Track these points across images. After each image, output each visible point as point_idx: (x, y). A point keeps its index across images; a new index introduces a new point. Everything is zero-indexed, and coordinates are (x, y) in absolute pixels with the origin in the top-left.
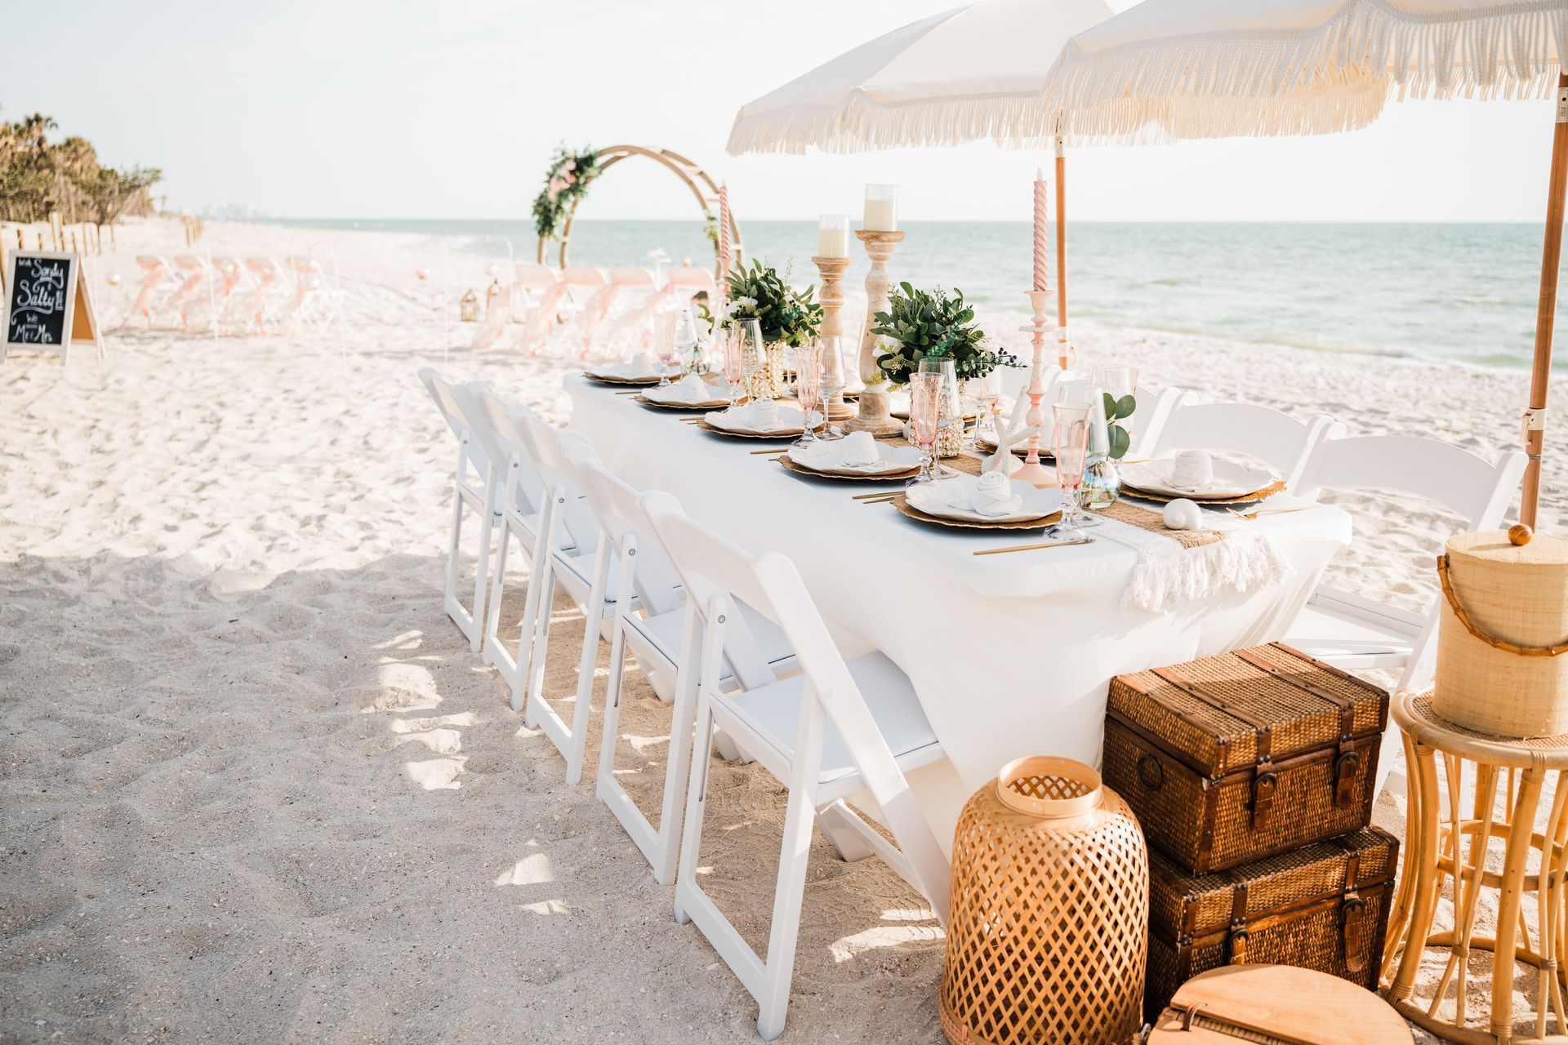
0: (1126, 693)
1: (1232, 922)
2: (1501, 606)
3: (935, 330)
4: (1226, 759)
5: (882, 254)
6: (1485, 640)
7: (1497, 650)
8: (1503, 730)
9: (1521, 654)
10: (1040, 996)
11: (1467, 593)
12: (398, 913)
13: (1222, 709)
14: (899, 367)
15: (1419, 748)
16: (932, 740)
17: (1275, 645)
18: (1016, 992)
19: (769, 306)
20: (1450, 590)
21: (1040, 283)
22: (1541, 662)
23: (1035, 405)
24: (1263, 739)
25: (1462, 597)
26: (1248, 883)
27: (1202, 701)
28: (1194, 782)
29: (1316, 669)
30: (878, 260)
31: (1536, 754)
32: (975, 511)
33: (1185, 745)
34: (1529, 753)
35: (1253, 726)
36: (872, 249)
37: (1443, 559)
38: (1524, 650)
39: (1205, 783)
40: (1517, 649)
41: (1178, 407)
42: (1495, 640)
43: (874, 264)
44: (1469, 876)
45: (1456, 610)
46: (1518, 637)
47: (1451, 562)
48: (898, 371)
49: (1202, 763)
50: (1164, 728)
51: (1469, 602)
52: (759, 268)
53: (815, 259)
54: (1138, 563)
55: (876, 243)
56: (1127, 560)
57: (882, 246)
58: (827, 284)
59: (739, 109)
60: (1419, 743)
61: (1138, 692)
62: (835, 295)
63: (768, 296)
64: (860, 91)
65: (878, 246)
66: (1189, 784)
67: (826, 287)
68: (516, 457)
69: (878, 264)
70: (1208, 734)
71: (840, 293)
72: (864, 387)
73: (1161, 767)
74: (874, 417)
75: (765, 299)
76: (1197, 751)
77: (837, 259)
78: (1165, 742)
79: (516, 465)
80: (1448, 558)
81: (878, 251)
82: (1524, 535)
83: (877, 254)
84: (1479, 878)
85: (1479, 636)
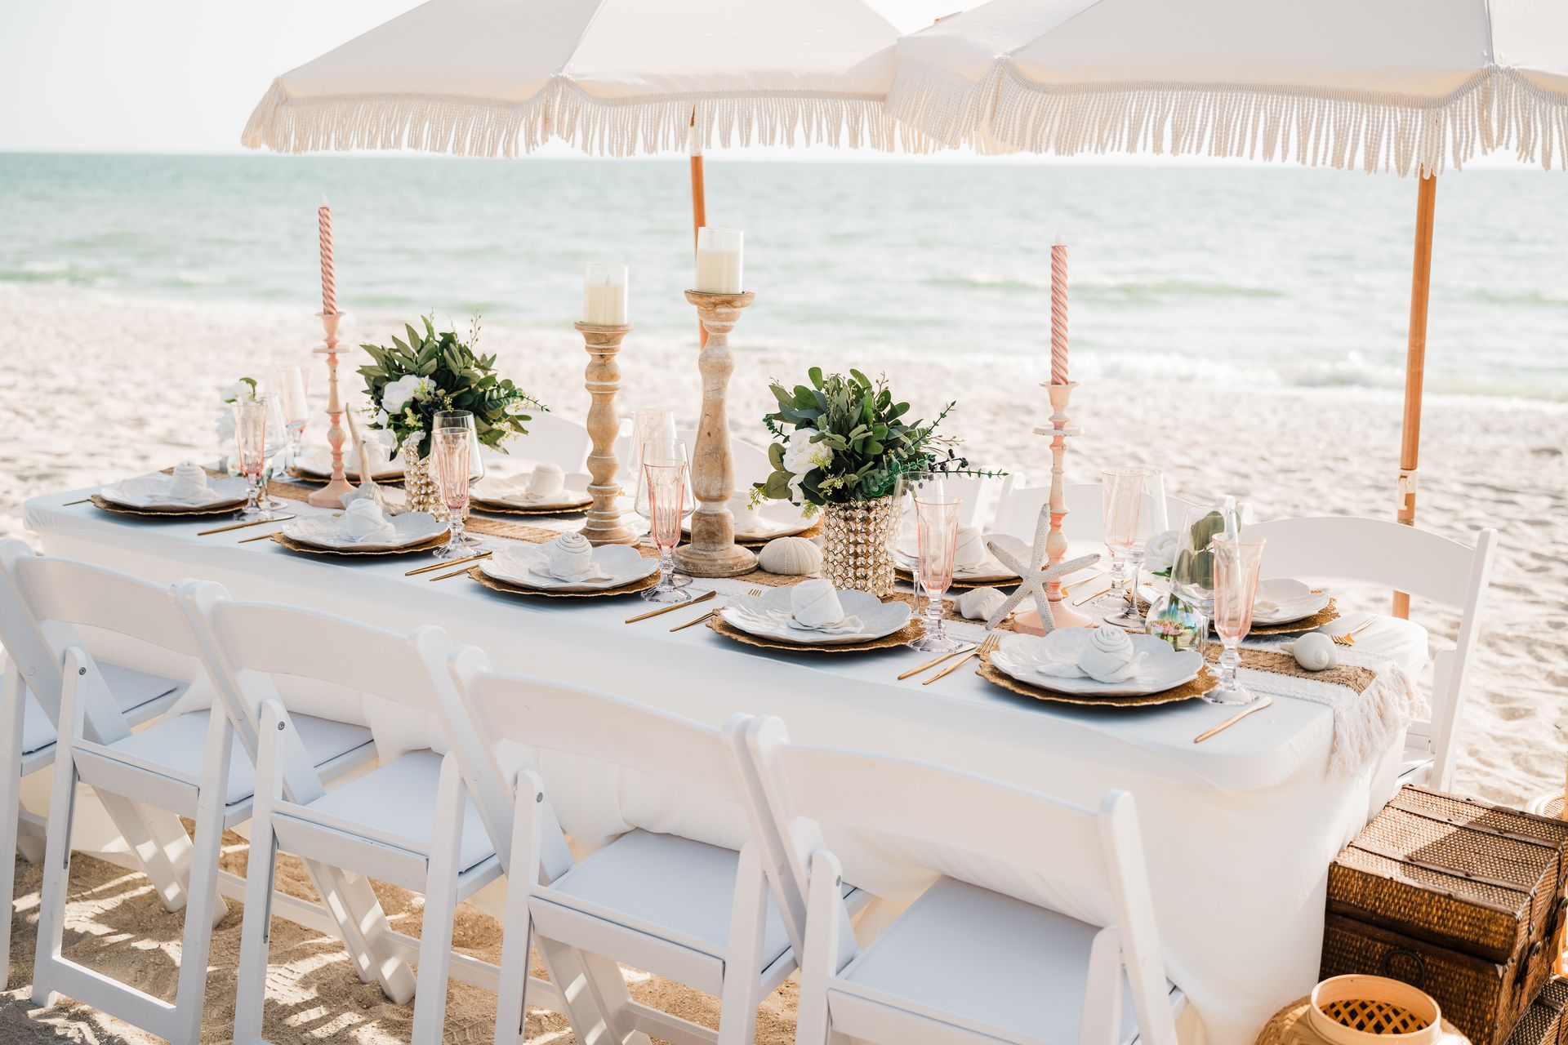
0: (1357, 879)
3: (886, 434)
4: (1518, 937)
5: (728, 324)
13: (1468, 879)
14: (839, 485)
17: (1409, 788)
19: (467, 389)
21: (1062, 373)
23: (1056, 526)
24: (1532, 906)
27: (1441, 873)
28: (1480, 970)
29: (1482, 812)
30: (716, 334)
33: (1466, 932)
39: (1500, 969)
43: (710, 337)
49: (1493, 947)
50: (1431, 916)
53: (580, 326)
54: (1335, 720)
55: (722, 310)
56: (1323, 718)
57: (732, 313)
58: (601, 361)
61: (1378, 877)
62: (613, 377)
63: (457, 373)
64: (565, 80)
65: (726, 313)
66: (1473, 974)
67: (600, 365)
68: (80, 658)
69: (720, 336)
70: (1502, 913)
71: (618, 372)
72: (699, 505)
73: (1423, 961)
74: (721, 548)
75: (445, 377)
76: (1486, 935)
77: (619, 326)
78: (1429, 931)
79: (83, 671)
81: (719, 319)
83: (717, 324)
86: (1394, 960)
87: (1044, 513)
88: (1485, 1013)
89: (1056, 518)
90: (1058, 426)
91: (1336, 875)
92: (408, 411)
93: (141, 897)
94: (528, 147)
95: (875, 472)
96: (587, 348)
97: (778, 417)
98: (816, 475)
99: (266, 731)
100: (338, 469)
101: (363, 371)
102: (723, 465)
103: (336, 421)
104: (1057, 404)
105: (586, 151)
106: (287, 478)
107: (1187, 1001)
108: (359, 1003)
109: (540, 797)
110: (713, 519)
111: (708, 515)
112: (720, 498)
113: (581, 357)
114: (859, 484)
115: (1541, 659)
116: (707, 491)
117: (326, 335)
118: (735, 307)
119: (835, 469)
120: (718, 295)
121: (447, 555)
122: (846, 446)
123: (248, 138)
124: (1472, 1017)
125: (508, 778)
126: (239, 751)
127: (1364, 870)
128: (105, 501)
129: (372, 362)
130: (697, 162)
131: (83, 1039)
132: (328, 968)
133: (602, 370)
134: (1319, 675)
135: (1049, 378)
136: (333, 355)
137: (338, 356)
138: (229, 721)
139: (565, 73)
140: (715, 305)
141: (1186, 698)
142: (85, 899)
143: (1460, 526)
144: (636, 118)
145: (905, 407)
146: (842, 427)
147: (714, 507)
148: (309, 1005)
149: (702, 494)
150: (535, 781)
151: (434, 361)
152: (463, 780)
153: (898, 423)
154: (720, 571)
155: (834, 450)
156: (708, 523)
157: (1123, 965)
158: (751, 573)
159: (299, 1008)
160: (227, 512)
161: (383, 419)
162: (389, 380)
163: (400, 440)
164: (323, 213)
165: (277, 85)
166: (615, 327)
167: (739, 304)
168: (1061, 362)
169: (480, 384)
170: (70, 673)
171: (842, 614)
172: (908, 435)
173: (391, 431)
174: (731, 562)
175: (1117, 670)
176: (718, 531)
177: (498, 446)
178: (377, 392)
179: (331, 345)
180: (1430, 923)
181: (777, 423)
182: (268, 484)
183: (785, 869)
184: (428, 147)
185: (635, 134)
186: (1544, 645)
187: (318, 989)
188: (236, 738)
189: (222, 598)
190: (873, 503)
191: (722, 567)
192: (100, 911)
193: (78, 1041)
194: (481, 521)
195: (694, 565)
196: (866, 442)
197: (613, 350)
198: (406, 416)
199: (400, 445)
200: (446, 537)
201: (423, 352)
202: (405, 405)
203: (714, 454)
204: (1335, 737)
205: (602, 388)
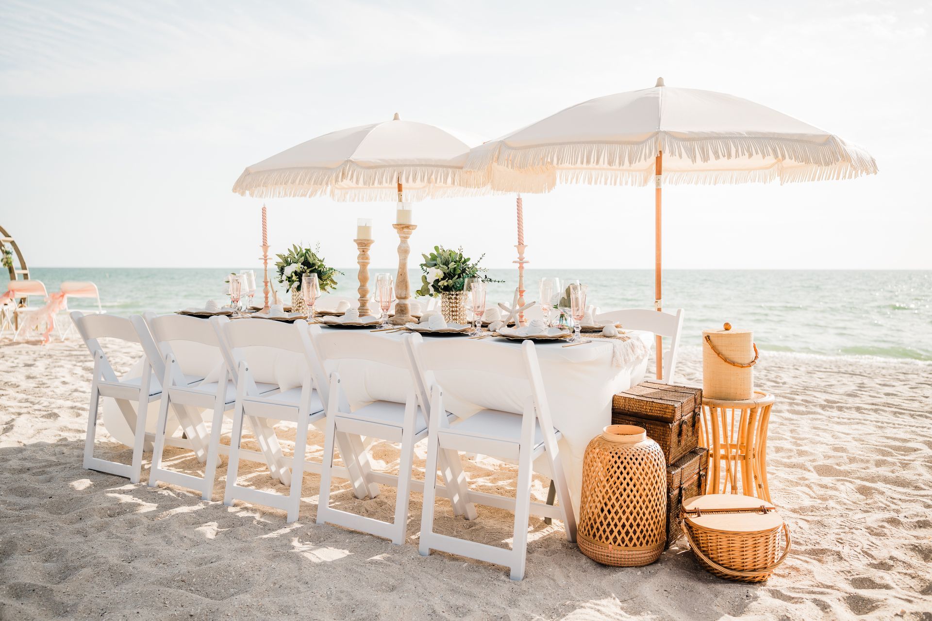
0: (622, 400)
1: (681, 484)
2: (732, 351)
3: (460, 267)
4: (676, 415)
5: (409, 236)
7: (735, 367)
8: (738, 397)
10: (645, 518)
11: (719, 348)
12: (277, 586)
13: (662, 399)
14: (445, 285)
15: (712, 410)
17: (646, 382)
18: (635, 519)
19: (315, 267)
20: (714, 348)
21: (522, 242)
22: (747, 370)
23: (521, 295)
24: (682, 406)
25: (718, 350)
26: (683, 466)
27: (653, 398)
28: (664, 427)
30: (404, 239)
31: (756, 402)
33: (660, 414)
34: (753, 403)
35: (679, 402)
38: (742, 366)
39: (670, 425)
40: (740, 366)
42: (733, 363)
43: (402, 241)
44: (734, 458)
45: (718, 354)
46: (740, 361)
47: (711, 338)
48: (443, 287)
49: (668, 418)
51: (721, 351)
52: (302, 248)
53: (355, 240)
54: (614, 347)
55: (406, 230)
56: (610, 345)
57: (410, 232)
58: (363, 253)
59: (244, 169)
60: (712, 408)
61: (629, 398)
62: (367, 258)
63: (311, 262)
64: (351, 161)
65: (408, 232)
66: (662, 428)
67: (362, 255)
68: (173, 356)
70: (669, 407)
71: (369, 257)
72: (397, 301)
74: (406, 316)
75: (306, 263)
76: (665, 414)
77: (370, 240)
78: (647, 415)
79: (173, 361)
80: (708, 336)
81: (405, 234)
82: (730, 326)
83: (404, 235)
84: (737, 458)
85: (729, 363)
87: (516, 290)
88: (667, 442)
89: (521, 293)
90: (521, 260)
91: (615, 399)
92: (293, 274)
95: (458, 280)
96: (358, 248)
97: (425, 265)
98: (437, 281)
99: (241, 371)
100: (267, 303)
101: (277, 264)
102: (406, 285)
103: (266, 285)
104: (520, 252)
107: (562, 436)
108: (272, 484)
109: (339, 381)
110: (402, 305)
112: (405, 298)
113: (356, 251)
114: (453, 286)
116: (400, 295)
117: (263, 254)
118: (410, 229)
119: (444, 279)
120: (404, 225)
122: (448, 271)
125: (328, 376)
127: (624, 396)
129: (280, 261)
132: (259, 475)
134: (611, 338)
135: (517, 244)
136: (266, 260)
137: (268, 261)
138: (227, 371)
139: (350, 159)
140: (403, 228)
144: (376, 173)
145: (469, 259)
146: (446, 263)
147: (403, 301)
150: (337, 375)
151: (303, 258)
152: (311, 379)
153: (467, 264)
155: (444, 273)
156: (401, 307)
157: (534, 408)
161: (284, 278)
162: (286, 266)
163: (290, 285)
164: (264, 209)
165: (247, 170)
166: (368, 240)
167: (412, 228)
168: (521, 238)
169: (319, 267)
170: (168, 363)
172: (469, 268)
173: (287, 282)
174: (409, 320)
176: (405, 311)
177: (327, 290)
178: (282, 271)
179: (265, 257)
180: (647, 412)
181: (424, 268)
183: (423, 393)
185: (375, 179)
190: (458, 293)
191: (406, 321)
195: (396, 321)
196: (455, 269)
197: (367, 249)
198: (292, 277)
199: (290, 287)
201: (299, 255)
202: (292, 272)
203: (402, 281)
204: (614, 352)
205: (363, 263)
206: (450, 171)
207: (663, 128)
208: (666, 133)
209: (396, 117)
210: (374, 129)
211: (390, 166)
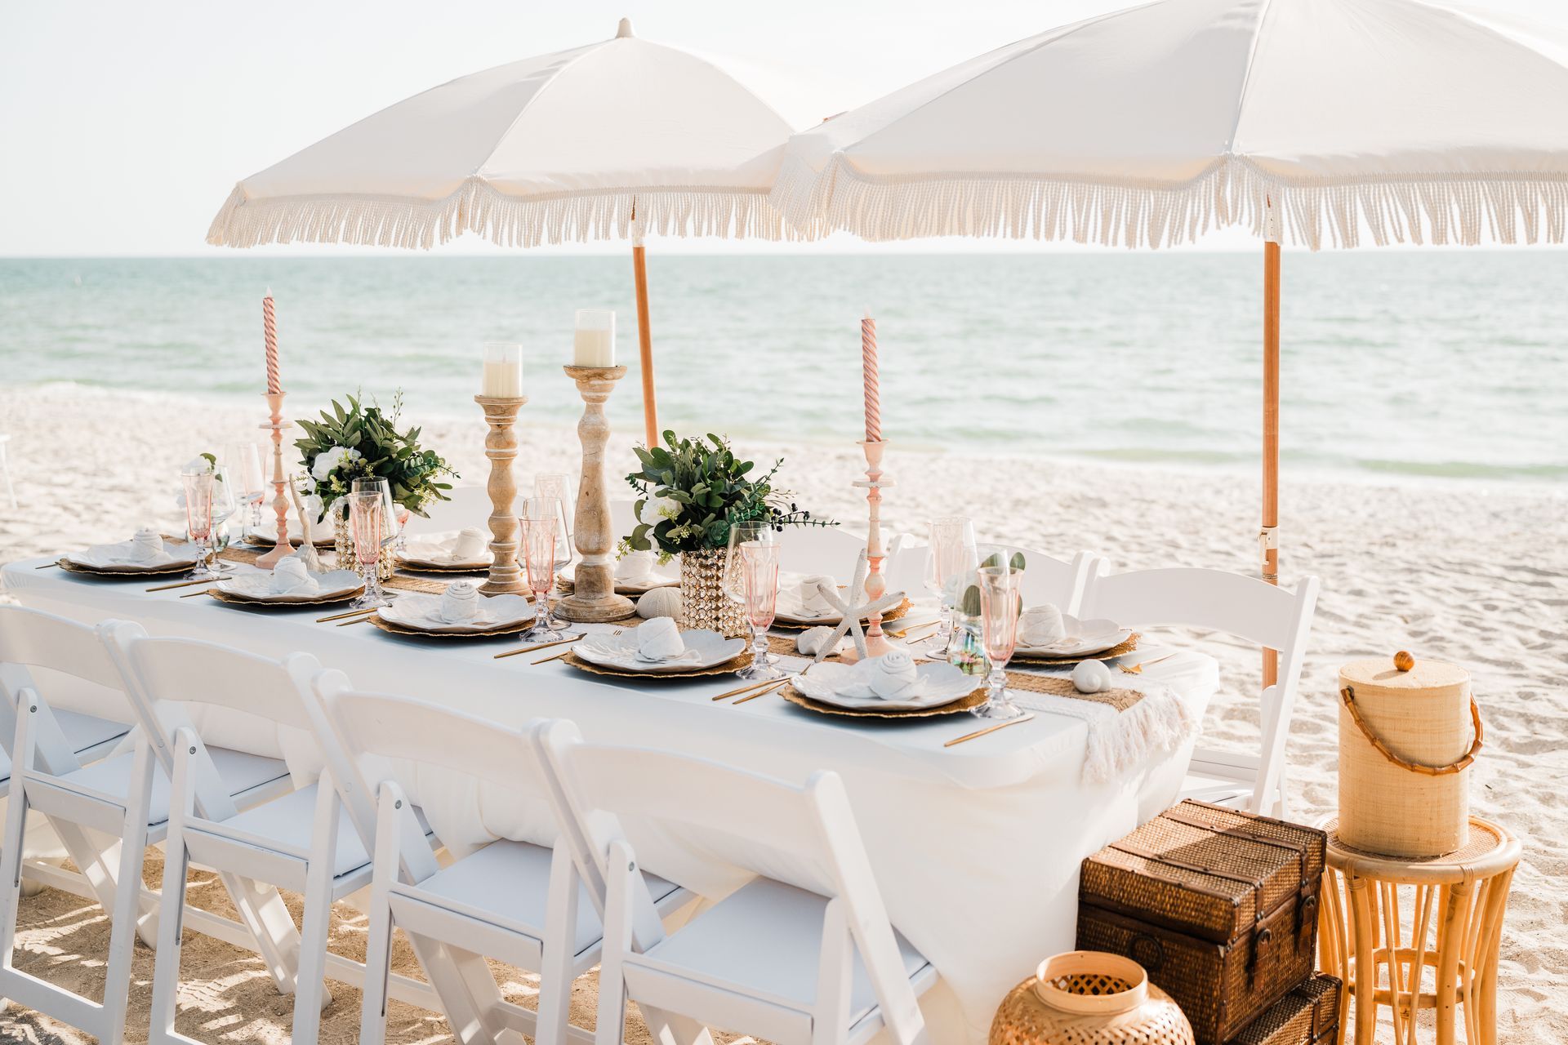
0: (1105, 873)
2: (1411, 731)
3: (725, 488)
4: (1239, 921)
6: (1403, 765)
7: (1416, 774)
8: (1423, 852)
9: (1435, 774)
11: (1378, 723)
13: (1205, 872)
14: (685, 535)
15: (1355, 882)
16: (922, 963)
17: (1188, 802)
19: (386, 458)
20: (1362, 721)
21: (875, 432)
22: (1447, 780)
23: (875, 569)
24: (1258, 896)
25: (1372, 727)
27: (1182, 868)
28: (1206, 951)
29: (1246, 821)
30: (594, 404)
31: (1465, 867)
32: (879, 698)
33: (1193, 917)
34: (1458, 868)
35: (1251, 884)
36: (592, 388)
37: (1347, 692)
38: (1434, 770)
39: (1222, 948)
40: (1430, 770)
41: (898, 552)
42: (1411, 764)
43: (588, 406)
44: (1408, 1001)
45: (1373, 741)
46: (1428, 758)
47: (1356, 695)
48: (682, 539)
49: (1216, 930)
50: (1164, 904)
51: (1381, 731)
52: (356, 406)
53: (479, 399)
54: (1089, 733)
55: (595, 382)
56: (1078, 731)
57: (605, 385)
58: (499, 431)
59: (233, 186)
60: (1355, 878)
61: (1122, 870)
62: (509, 444)
63: (379, 445)
64: (479, 180)
65: (599, 385)
66: (1200, 955)
67: (497, 434)
68: (32, 697)
69: (596, 406)
70: (1221, 899)
71: (515, 440)
72: (579, 559)
73: (1161, 945)
74: (600, 596)
75: (370, 448)
76: (1209, 919)
77: (513, 399)
78: (1165, 917)
79: (34, 709)
80: (1350, 689)
81: (595, 391)
82: (1410, 660)
83: (593, 394)
84: (1416, 1002)
85: (1398, 763)
86: (1138, 945)
87: (861, 557)
88: (1212, 990)
89: (875, 561)
90: (874, 479)
91: (1088, 870)
92: (333, 478)
93: (97, 924)
94: (442, 238)
95: (717, 523)
96: (486, 418)
97: (640, 476)
98: (666, 525)
99: (180, 753)
100: (282, 534)
101: (299, 444)
102: (600, 521)
103: (280, 491)
104: (872, 460)
105: (496, 242)
106: (244, 546)
107: (939, 976)
108: (275, 1010)
109: (398, 805)
110: (592, 570)
111: (588, 567)
112: (599, 552)
114: (706, 536)
115: (1501, 727)
116: (588, 545)
117: (272, 413)
118: (607, 379)
119: (681, 520)
120: (590, 369)
121: (361, 606)
122: (691, 501)
123: (213, 237)
124: (1202, 994)
125: (372, 789)
126: (159, 771)
127: (1111, 864)
128: (71, 564)
129: (304, 435)
130: (639, 252)
131: (25, 1038)
132: (252, 982)
133: (500, 440)
134: (1090, 696)
135: (865, 438)
136: (277, 430)
137: (281, 432)
138: (151, 748)
139: (479, 174)
140: (588, 377)
141: (952, 712)
142: (46, 926)
143: (1477, 606)
144: (543, 213)
145: (749, 466)
146: (686, 482)
147: (594, 560)
148: (228, 1012)
149: (583, 547)
150: (396, 791)
151: (358, 433)
152: (337, 792)
153: (742, 479)
154: (597, 617)
155: (683, 505)
156: (588, 574)
157: (850, 929)
158: (627, 619)
159: (220, 1014)
160: (179, 573)
161: (312, 486)
162: (321, 451)
163: (327, 505)
164: (268, 303)
165: (238, 190)
166: (508, 399)
167: (610, 376)
168: (874, 422)
169: (400, 454)
170: (23, 711)
171: (683, 647)
172: (749, 489)
173: (318, 496)
174: (608, 609)
175: (901, 689)
176: (597, 581)
177: (420, 510)
178: (310, 461)
179: (276, 422)
180: (1164, 910)
181: (641, 482)
182: (223, 548)
184: (360, 240)
185: (541, 227)
186: (1506, 714)
187: (239, 999)
188: (157, 763)
189: (139, 636)
190: (715, 552)
191: (599, 613)
192: (58, 936)
193: (20, 1039)
194: (405, 579)
195: (574, 611)
196: (708, 496)
197: (509, 420)
198: (331, 482)
199: (326, 510)
200: (361, 591)
201: (349, 425)
202: (331, 473)
203: (592, 511)
204: (1088, 747)
205: (500, 454)
206: (735, 200)
207: (1242, 146)
208: (1246, 161)
209: (623, 31)
210: (554, 77)
211: (579, 193)
